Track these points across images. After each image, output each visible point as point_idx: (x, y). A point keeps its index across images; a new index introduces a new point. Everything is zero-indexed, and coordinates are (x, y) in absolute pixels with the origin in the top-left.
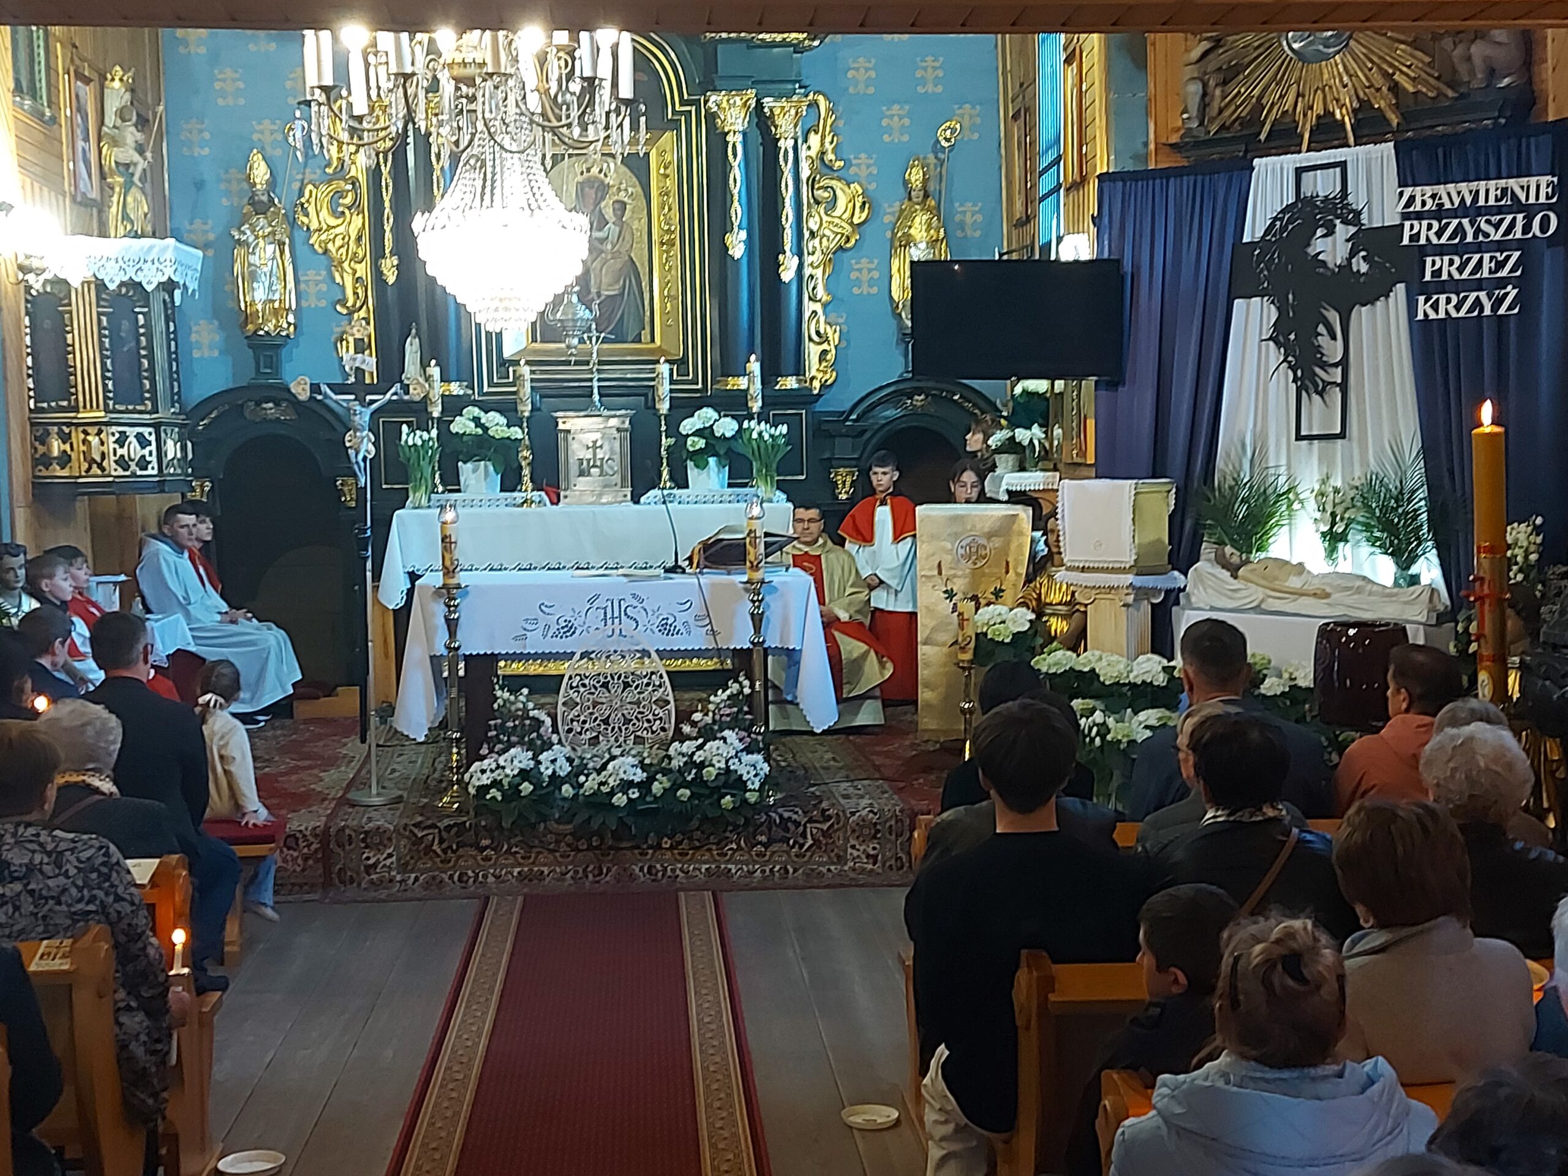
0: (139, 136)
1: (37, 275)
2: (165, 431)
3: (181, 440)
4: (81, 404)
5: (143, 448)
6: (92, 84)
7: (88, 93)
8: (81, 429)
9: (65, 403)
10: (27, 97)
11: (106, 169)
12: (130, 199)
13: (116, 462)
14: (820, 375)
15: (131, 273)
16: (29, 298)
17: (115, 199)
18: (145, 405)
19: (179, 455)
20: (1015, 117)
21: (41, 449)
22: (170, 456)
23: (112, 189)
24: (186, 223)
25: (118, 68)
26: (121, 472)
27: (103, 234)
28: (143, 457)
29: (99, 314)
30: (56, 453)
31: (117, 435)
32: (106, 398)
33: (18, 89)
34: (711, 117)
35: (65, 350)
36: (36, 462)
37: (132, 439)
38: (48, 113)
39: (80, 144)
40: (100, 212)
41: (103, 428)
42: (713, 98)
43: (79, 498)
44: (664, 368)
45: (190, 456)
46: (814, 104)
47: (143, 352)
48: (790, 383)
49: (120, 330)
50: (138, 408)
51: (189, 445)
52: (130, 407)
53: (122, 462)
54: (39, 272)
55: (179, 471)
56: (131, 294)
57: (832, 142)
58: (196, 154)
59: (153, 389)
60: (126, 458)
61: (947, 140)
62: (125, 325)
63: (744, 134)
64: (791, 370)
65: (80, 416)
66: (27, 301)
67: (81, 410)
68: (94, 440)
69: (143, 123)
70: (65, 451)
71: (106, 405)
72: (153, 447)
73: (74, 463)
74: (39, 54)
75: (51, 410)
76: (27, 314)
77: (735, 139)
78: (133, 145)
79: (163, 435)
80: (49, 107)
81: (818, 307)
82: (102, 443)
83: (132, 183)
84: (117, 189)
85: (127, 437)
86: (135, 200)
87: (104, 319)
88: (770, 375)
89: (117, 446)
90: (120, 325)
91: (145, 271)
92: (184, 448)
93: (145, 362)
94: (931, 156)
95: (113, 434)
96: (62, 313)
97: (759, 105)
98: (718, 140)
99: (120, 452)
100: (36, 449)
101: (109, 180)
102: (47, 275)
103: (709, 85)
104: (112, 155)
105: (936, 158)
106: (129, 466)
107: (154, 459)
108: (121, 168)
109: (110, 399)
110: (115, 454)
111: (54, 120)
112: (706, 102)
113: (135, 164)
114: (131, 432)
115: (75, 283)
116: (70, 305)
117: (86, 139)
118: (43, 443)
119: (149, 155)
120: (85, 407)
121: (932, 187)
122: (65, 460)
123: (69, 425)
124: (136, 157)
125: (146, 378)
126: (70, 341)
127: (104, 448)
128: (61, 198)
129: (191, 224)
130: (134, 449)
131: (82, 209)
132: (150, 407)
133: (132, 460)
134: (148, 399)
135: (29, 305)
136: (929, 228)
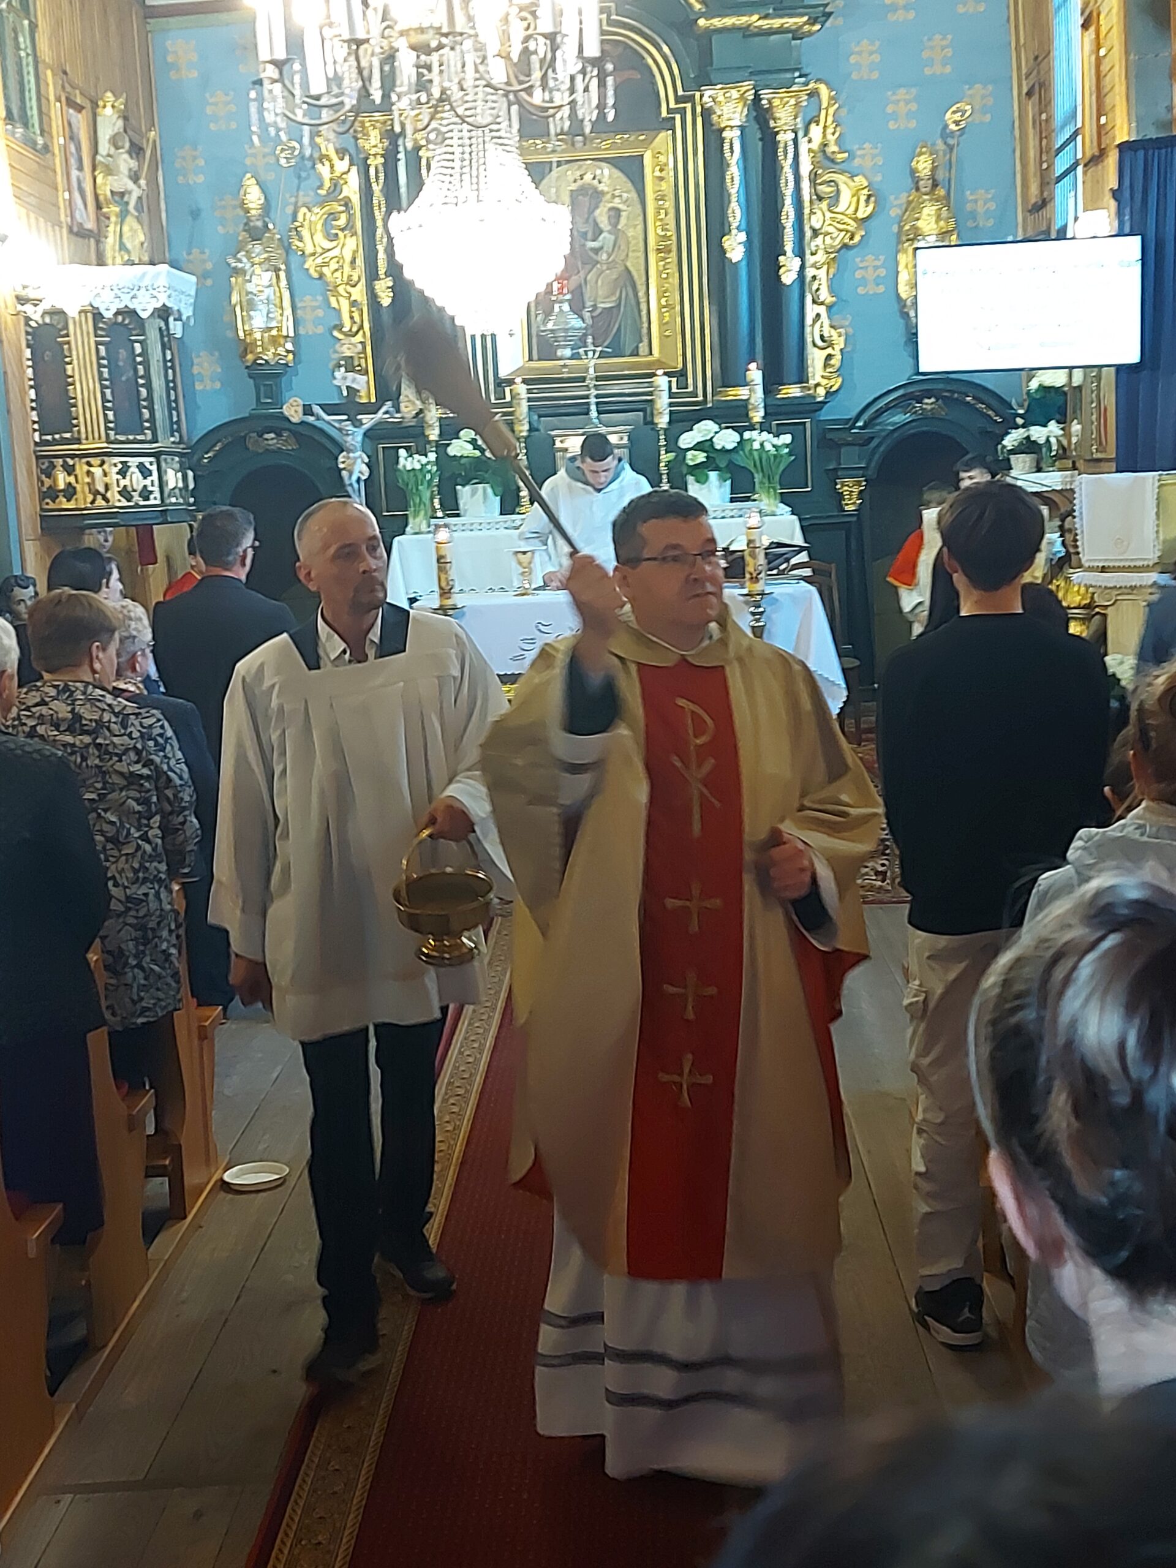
0: (133, 164)
1: (36, 305)
2: (165, 460)
3: (183, 469)
4: (83, 436)
5: (145, 478)
6: (84, 112)
7: (80, 121)
8: (84, 460)
9: (68, 435)
10: (18, 125)
11: (101, 198)
12: (126, 228)
13: (119, 492)
14: (824, 382)
15: (126, 302)
16: (30, 330)
17: (111, 229)
18: (145, 434)
19: (180, 485)
20: (1029, 94)
21: (48, 482)
22: (171, 485)
23: (108, 218)
24: (184, 254)
25: (109, 94)
26: (125, 503)
27: (101, 262)
28: (145, 487)
29: (97, 343)
30: (61, 485)
31: (120, 466)
32: (107, 428)
33: (9, 117)
34: (707, 113)
35: (66, 381)
36: (43, 496)
37: (134, 469)
38: (40, 141)
39: (74, 173)
40: (98, 242)
41: (106, 458)
42: (707, 94)
43: (87, 531)
44: (662, 381)
45: (191, 486)
46: (814, 94)
47: (141, 381)
48: (793, 391)
49: (117, 360)
50: (139, 437)
51: (190, 474)
52: (131, 437)
53: (125, 493)
54: (36, 302)
55: (181, 501)
56: (127, 322)
57: (833, 134)
58: (191, 182)
59: (152, 419)
60: (129, 489)
61: (957, 123)
62: (123, 353)
63: (742, 128)
64: (795, 379)
65: (82, 447)
66: (27, 333)
67: (84, 441)
68: (97, 471)
69: (136, 150)
70: (70, 484)
71: (107, 435)
72: (155, 476)
73: (79, 495)
74: (29, 82)
75: (55, 442)
76: (28, 346)
77: (732, 135)
78: (126, 172)
79: (163, 465)
80: (42, 134)
81: (822, 310)
82: (105, 474)
83: (128, 212)
84: (113, 219)
85: (129, 467)
86: (131, 229)
87: (102, 348)
88: (771, 385)
89: (119, 477)
90: (118, 353)
91: (140, 298)
92: (185, 478)
93: (144, 392)
94: (939, 142)
95: (115, 465)
96: (62, 344)
97: (757, 98)
98: (714, 137)
99: (123, 483)
100: (43, 483)
101: (105, 210)
102: (45, 306)
103: (704, 80)
104: (107, 185)
105: (945, 143)
106: (132, 497)
107: (156, 489)
108: (117, 198)
109: (111, 429)
110: (118, 486)
111: (46, 148)
112: (702, 96)
113: (130, 193)
114: (133, 462)
115: (72, 312)
116: (67, 335)
117: (80, 168)
118: (49, 476)
119: (142, 182)
120: (87, 438)
121: (941, 175)
122: (70, 492)
123: (72, 457)
124: (130, 185)
125: (145, 407)
126: (69, 373)
127: (106, 479)
128: (57, 228)
129: (189, 254)
130: (136, 480)
131: (80, 240)
132: (149, 437)
133: (134, 491)
134: (148, 428)
135: (30, 337)
136: (939, 218)
